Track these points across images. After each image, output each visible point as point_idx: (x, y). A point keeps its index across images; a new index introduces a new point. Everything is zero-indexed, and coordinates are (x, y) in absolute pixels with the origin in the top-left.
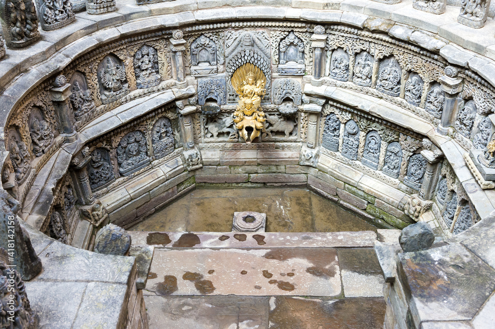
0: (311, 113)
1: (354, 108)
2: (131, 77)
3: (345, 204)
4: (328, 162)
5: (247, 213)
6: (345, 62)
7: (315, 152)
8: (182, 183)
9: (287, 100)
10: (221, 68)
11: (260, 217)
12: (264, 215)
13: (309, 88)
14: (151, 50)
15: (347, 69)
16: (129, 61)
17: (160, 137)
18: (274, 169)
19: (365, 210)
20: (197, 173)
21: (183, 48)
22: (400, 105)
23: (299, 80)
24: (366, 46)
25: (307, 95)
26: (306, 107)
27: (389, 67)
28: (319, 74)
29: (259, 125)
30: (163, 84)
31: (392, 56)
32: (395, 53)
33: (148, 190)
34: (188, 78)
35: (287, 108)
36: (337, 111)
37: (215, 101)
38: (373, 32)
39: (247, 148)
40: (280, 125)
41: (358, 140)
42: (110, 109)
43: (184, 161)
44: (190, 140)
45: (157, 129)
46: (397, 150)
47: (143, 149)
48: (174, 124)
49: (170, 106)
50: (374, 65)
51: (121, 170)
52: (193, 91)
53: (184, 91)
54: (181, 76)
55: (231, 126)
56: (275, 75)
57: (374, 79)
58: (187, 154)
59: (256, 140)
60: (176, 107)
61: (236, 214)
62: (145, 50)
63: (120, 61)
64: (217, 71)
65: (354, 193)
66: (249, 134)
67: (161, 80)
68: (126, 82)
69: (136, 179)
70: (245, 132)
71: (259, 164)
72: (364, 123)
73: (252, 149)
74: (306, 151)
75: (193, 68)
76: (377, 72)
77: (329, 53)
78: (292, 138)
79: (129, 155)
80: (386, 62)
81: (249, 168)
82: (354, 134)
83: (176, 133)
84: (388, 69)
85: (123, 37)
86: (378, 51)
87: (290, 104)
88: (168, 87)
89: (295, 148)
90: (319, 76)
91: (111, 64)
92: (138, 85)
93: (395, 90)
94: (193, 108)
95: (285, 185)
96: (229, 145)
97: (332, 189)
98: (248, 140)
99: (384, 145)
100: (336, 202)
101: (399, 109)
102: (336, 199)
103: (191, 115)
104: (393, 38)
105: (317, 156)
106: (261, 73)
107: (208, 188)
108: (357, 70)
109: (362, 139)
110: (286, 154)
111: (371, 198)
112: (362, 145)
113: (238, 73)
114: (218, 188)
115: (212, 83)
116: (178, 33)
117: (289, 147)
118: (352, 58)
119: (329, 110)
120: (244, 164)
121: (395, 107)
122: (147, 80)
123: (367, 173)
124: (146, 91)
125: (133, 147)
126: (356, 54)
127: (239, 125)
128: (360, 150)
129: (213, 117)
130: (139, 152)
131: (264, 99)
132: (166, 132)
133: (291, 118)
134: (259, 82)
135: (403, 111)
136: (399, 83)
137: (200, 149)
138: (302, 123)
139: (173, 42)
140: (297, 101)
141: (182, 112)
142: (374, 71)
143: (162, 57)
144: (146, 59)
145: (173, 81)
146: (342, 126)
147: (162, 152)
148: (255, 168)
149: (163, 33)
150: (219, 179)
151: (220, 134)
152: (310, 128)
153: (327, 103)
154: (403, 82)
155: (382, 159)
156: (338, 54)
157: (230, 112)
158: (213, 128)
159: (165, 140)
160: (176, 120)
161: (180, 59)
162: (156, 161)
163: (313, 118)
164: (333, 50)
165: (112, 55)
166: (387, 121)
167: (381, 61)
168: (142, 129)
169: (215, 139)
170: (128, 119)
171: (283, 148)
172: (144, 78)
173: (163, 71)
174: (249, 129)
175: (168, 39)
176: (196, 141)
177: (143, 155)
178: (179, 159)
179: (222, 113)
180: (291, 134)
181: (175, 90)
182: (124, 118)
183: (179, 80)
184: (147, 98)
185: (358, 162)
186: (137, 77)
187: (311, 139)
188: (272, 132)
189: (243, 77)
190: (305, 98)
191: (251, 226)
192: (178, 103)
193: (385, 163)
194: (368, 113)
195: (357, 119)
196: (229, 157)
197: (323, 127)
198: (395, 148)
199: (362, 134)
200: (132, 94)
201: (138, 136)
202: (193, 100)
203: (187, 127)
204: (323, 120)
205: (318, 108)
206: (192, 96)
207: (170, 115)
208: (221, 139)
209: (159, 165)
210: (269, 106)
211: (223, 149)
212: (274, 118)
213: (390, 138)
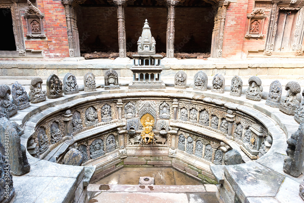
0: (172, 134)
1: (191, 131)
2: (99, 116)
3: (189, 174)
4: (180, 155)
5: (146, 177)
6: (186, 113)
7: (175, 151)
8: (117, 164)
9: (163, 129)
10: (137, 115)
11: (151, 179)
12: (153, 178)
13: (172, 124)
14: (109, 107)
15: (187, 116)
16: (99, 110)
17: (110, 143)
18: (157, 158)
19: (198, 176)
20: (125, 160)
21: (121, 106)
22: (209, 129)
23: (168, 121)
24: (194, 106)
25: (171, 126)
26: (171, 131)
27: (204, 114)
28: (176, 118)
29: (151, 137)
30: (112, 121)
31: (205, 109)
32: (206, 108)
33: (102, 166)
34: (123, 119)
35: (163, 132)
36: (183, 133)
37: (134, 129)
38: (197, 100)
39: (146, 150)
40: (160, 139)
41: (193, 145)
42: (89, 129)
43: (120, 154)
44: (122, 145)
45: (108, 139)
46: (210, 148)
47: (102, 147)
48: (116, 137)
49: (115, 130)
50: (198, 113)
51: (91, 156)
52: (124, 124)
53: (121, 124)
54: (120, 118)
55: (140, 140)
56: (158, 118)
57: (198, 119)
58: (121, 151)
59: (150, 143)
60: (117, 131)
61: (141, 177)
62: (106, 106)
63: (96, 110)
64: (135, 116)
65: (192, 169)
66: (147, 140)
67: (112, 119)
68: (97, 118)
69: (97, 161)
70: (146, 139)
71: (151, 156)
72: (195, 137)
73: (148, 150)
74: (171, 151)
75: (125, 115)
76: (199, 117)
77: (179, 110)
78: (165, 145)
79: (95, 149)
80: (202, 112)
81: (147, 158)
82: (191, 143)
83: (117, 142)
84: (203, 115)
85: (97, 100)
86: (199, 108)
87: (164, 131)
88: (115, 122)
89: (166, 149)
90: (176, 119)
91: (92, 110)
92: (102, 120)
93: (207, 123)
94: (124, 131)
95: (162, 166)
96: (139, 148)
97: (182, 167)
98: (147, 143)
99: (204, 146)
100: (185, 174)
101: (209, 131)
102: (185, 172)
103: (123, 134)
104: (205, 102)
105: (176, 153)
106: (153, 117)
107: (129, 167)
108: (191, 116)
109: (194, 144)
110: (163, 152)
111: (200, 171)
112: (194, 147)
113: (143, 117)
114: (133, 167)
115: (132, 121)
116: (120, 100)
117: (164, 149)
118: (189, 111)
119: (180, 133)
120: (145, 156)
121: (207, 130)
122: (106, 118)
123: (197, 160)
124: (105, 123)
125: (97, 146)
126: (190, 110)
127: (143, 137)
128: (194, 149)
129: (132, 136)
130: (100, 149)
131: (154, 128)
132: (113, 141)
133: (164, 136)
134: (152, 121)
135: (211, 131)
136: (208, 120)
137: (127, 149)
138: (169, 139)
139: (118, 103)
140: (167, 129)
141: (120, 132)
142: (198, 116)
143: (113, 110)
144: (106, 110)
145: (117, 120)
146: (186, 139)
147: (110, 150)
148: (150, 158)
149: (114, 100)
150: (134, 163)
151: (135, 143)
152: (173, 141)
153: (179, 130)
154: (210, 120)
155: (203, 153)
156: (183, 110)
157: (140, 134)
158: (132, 140)
159: (112, 144)
160: (117, 136)
161: (120, 111)
162: (107, 154)
163: (174, 136)
164: (181, 109)
165: (92, 106)
166: (205, 136)
167: (200, 112)
168: (102, 138)
169: (133, 145)
170: (96, 133)
171: (161, 149)
172: (105, 117)
173: (113, 115)
174: (147, 138)
175: (116, 103)
176: (125, 146)
177: (102, 150)
178: (117, 153)
179: (136, 134)
180: (164, 143)
181: (117, 123)
182: (94, 132)
183: (119, 119)
184: (105, 125)
185: (193, 155)
186: (102, 117)
187: (173, 145)
188: (157, 142)
189: (145, 119)
190: (171, 128)
191: (147, 182)
192: (118, 129)
193: (205, 154)
194: (196, 133)
195: (192, 136)
196: (138, 153)
197: (178, 140)
198: (209, 147)
199: (195, 142)
200: (99, 123)
201: (100, 141)
202: (124, 128)
203: (121, 139)
204: (178, 137)
205: (176, 132)
206: (124, 126)
207: (115, 134)
208: (135, 145)
209: (108, 155)
210: (155, 131)
211: (136, 150)
212: (157, 136)
213: (206, 143)
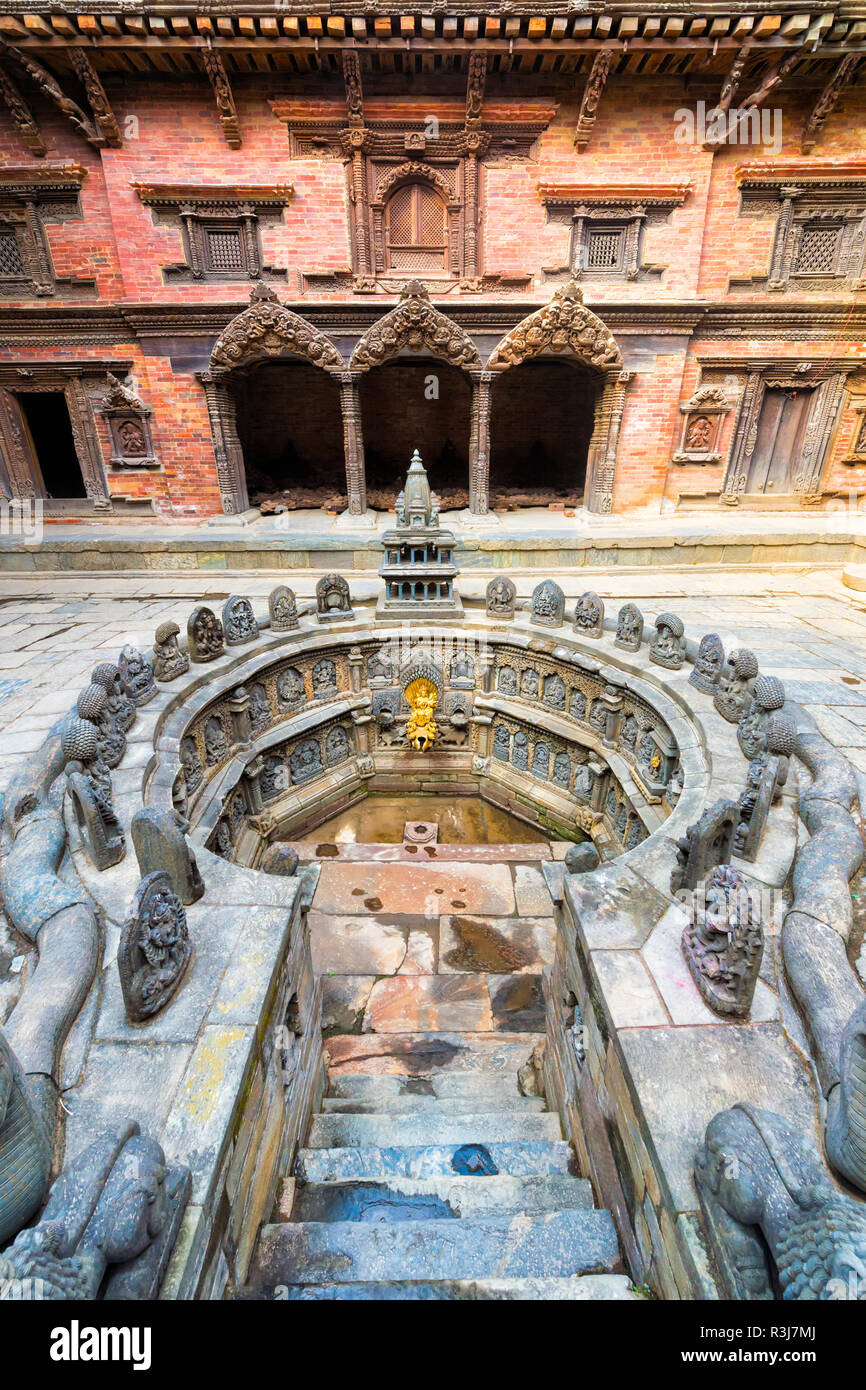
0: (481, 725)
1: (523, 721)
2: (309, 688)
3: (517, 814)
4: (499, 772)
5: (419, 824)
6: (512, 678)
7: (486, 761)
8: (354, 792)
9: (459, 711)
10: (396, 681)
11: (432, 827)
12: (436, 825)
13: (479, 701)
14: (329, 665)
15: (515, 685)
16: (308, 674)
17: (335, 746)
18: (446, 778)
19: (537, 821)
20: (370, 781)
21: (360, 663)
22: (566, 718)
23: (470, 693)
24: (531, 665)
25: (478, 707)
26: (477, 718)
27: (554, 684)
28: (488, 687)
29: (432, 736)
30: (340, 695)
31: (555, 674)
32: (559, 671)
33: (320, 799)
34: (364, 690)
35: (458, 719)
36: (506, 723)
37: (389, 711)
38: (538, 652)
39: (420, 757)
40: (451, 735)
41: (527, 751)
42: (287, 719)
43: (358, 769)
44: (364, 748)
45: (331, 738)
46: (565, 761)
47: (317, 758)
48: (349, 733)
49: (346, 716)
50: (540, 682)
51: (294, 778)
52: (369, 702)
53: (360, 702)
54: (357, 688)
55: (404, 736)
56: (447, 688)
57: (540, 695)
58: (360, 762)
59: (428, 749)
60: (351, 717)
61: (407, 824)
62: (324, 664)
63: (300, 674)
64: (392, 684)
65: (525, 803)
66: (421, 744)
67: (338, 691)
68: (304, 693)
69: (307, 788)
70: (418, 743)
71: (431, 773)
72: (532, 735)
73: (425, 757)
74: (478, 761)
75: (369, 681)
76: (543, 688)
77: (497, 670)
78: (464, 747)
79: (303, 763)
80: (551, 679)
81: (421, 777)
82: (523, 745)
83: (350, 741)
84: (553, 686)
85: (304, 652)
86: (544, 670)
87: (461, 715)
88: (345, 698)
89: (466, 757)
90: (488, 690)
91: (291, 676)
92: (315, 695)
93: (560, 705)
94: (369, 718)
95: (458, 794)
96: (402, 754)
97: (503, 799)
98: (421, 750)
99: (552, 757)
100: (508, 813)
101: (565, 722)
102: (508, 809)
103: (365, 724)
104: (556, 658)
105: (488, 765)
106: (434, 686)
107: (380, 796)
108: (524, 685)
109: (531, 750)
110: (458, 763)
111: (543, 810)
112: (531, 755)
113: (413, 685)
114: (391, 797)
115: (387, 694)
116: (356, 650)
117: (460, 756)
118: (519, 675)
119: (498, 722)
120: (416, 772)
121: (561, 720)
122: (324, 691)
123: (537, 784)
124: (322, 701)
125: (307, 755)
126: (523, 671)
127: (412, 735)
128: (530, 760)
129: (386, 728)
130: (312, 760)
131: (437, 710)
132: (341, 741)
133: (462, 729)
134: (431, 695)
135: (569, 724)
136: (564, 698)
137: (373, 757)
138: (473, 733)
139: (351, 657)
140: (469, 713)
141: (357, 721)
142: (540, 687)
143: (340, 671)
144: (324, 672)
145: (349, 692)
146: (512, 737)
147: (335, 761)
148: (428, 777)
149: (342, 649)
150: (394, 787)
151: (394, 743)
152: (482, 738)
153: (496, 715)
154: (567, 697)
155: (551, 770)
156: (506, 671)
157: (404, 722)
158: (387, 737)
159: (339, 748)
160: (351, 729)
161: (357, 673)
162: (329, 770)
163: (484, 729)
164: (501, 668)
165: (292, 668)
166: (555, 734)
167: (545, 678)
168: (317, 738)
169: (389, 747)
170: (304, 729)
171: (455, 757)
172: (322, 689)
173: (341, 683)
174: (422, 740)
175: (346, 655)
176: (370, 750)
177: (317, 763)
178: (352, 767)
179: (396, 723)
180: (462, 743)
181: (351, 700)
182: (300, 727)
183: (355, 691)
184: (323, 708)
185: (528, 773)
186: (315, 688)
187: (483, 749)
188: (444, 741)
189: (416, 690)
190: (475, 710)
191: (422, 836)
192: (354, 713)
193: (555, 774)
194: (536, 726)
195: (526, 731)
196: (402, 765)
197: (493, 738)
198: (563, 760)
199: (531, 745)
200: (309, 704)
201: (313, 744)
202: (368, 710)
203: (362, 736)
204: (494, 731)
205: (489, 720)
206: (367, 706)
207: (345, 724)
208: (394, 748)
209: (331, 773)
210: (441, 717)
211: (396, 757)
212: (445, 728)
213: (558, 750)
